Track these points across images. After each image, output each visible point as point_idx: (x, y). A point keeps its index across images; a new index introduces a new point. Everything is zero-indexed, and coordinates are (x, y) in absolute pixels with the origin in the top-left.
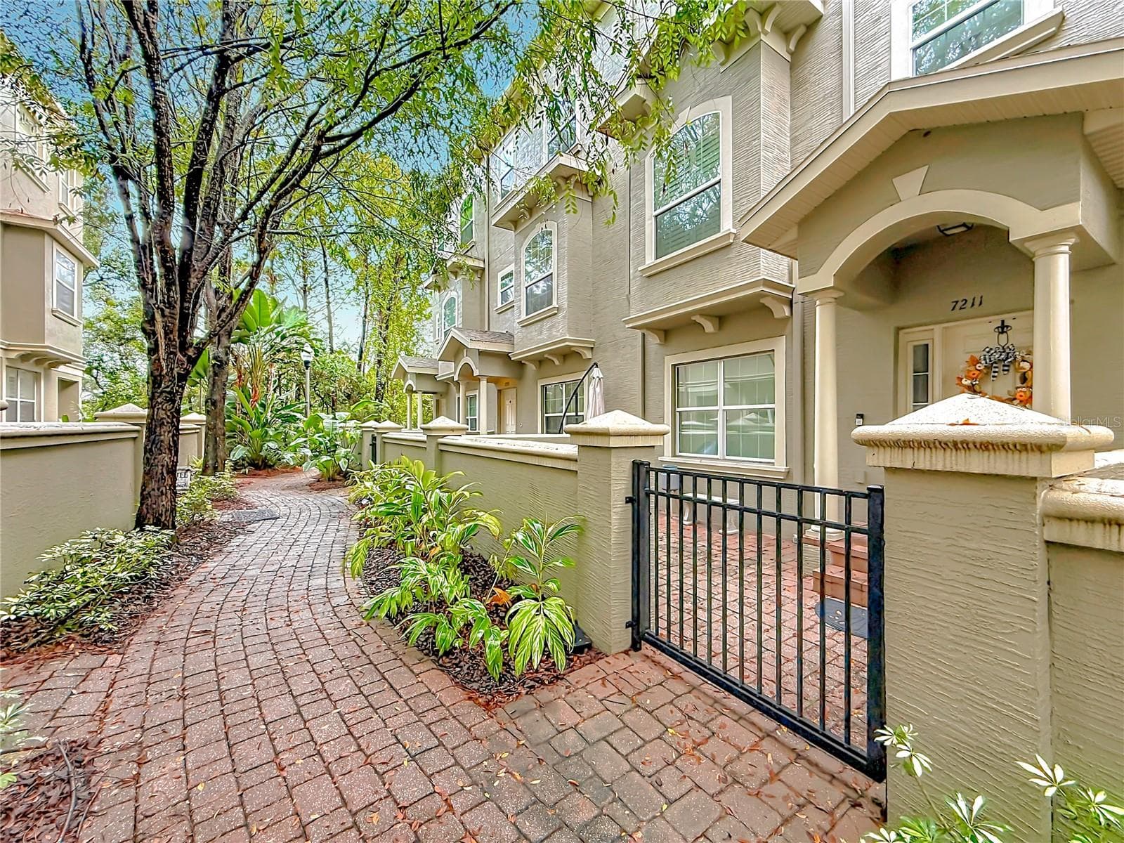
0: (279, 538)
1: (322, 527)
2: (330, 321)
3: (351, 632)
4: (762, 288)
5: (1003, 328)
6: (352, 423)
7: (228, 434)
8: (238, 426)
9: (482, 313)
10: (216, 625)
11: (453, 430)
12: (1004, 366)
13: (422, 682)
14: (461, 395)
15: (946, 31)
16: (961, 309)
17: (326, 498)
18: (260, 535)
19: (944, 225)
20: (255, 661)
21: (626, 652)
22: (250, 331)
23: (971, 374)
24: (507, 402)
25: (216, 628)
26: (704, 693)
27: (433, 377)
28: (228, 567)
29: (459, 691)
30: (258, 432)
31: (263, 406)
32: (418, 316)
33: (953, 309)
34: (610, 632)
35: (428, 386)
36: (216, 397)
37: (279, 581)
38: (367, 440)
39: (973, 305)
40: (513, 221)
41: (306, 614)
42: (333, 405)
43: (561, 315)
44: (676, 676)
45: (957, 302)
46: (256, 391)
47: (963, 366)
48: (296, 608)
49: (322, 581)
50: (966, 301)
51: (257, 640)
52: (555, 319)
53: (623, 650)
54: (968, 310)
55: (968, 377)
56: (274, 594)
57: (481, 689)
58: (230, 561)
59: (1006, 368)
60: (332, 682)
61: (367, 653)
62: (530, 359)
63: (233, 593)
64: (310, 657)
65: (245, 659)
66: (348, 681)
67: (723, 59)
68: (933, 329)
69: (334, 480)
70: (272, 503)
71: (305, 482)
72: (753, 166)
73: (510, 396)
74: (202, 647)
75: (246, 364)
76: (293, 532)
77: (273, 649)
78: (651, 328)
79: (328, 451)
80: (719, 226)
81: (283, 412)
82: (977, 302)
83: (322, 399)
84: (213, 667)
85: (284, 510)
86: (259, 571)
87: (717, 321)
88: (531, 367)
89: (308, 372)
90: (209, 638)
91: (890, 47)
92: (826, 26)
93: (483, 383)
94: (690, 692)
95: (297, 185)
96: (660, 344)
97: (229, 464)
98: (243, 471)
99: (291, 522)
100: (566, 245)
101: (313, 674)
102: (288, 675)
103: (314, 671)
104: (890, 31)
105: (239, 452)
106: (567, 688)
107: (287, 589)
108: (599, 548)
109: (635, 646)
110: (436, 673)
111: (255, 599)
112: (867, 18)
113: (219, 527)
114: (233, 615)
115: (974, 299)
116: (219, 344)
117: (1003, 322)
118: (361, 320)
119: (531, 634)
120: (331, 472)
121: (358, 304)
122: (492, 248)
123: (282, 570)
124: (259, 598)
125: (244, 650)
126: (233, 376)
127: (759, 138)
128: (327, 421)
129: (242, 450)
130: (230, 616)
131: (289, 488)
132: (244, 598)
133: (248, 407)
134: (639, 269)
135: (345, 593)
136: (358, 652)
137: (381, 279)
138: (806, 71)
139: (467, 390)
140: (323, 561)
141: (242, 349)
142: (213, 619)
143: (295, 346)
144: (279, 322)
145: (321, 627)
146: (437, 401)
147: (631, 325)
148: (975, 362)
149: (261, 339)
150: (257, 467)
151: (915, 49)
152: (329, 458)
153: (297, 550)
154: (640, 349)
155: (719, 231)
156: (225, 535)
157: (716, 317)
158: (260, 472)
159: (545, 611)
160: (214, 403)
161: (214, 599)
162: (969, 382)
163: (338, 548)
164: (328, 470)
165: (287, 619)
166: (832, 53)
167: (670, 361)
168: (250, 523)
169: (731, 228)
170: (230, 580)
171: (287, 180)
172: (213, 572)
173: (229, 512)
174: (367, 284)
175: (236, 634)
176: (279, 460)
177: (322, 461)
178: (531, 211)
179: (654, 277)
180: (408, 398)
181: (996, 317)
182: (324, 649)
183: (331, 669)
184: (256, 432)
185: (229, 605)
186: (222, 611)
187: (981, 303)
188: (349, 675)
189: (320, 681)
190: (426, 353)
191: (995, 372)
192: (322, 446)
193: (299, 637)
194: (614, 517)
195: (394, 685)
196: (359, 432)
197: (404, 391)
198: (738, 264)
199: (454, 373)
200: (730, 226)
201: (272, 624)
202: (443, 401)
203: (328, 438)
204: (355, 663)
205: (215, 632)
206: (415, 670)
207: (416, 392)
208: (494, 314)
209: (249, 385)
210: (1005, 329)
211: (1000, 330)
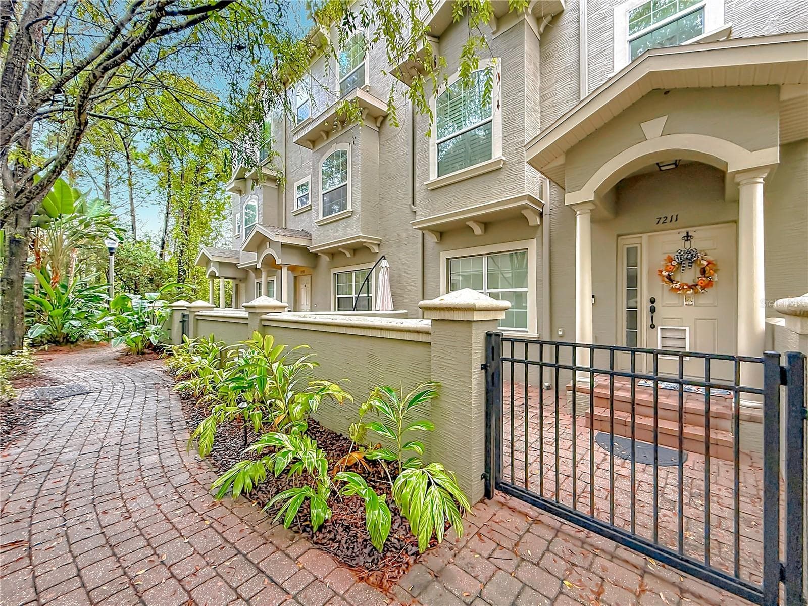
0: (94, 413)
1: (140, 400)
2: (133, 216)
3: (204, 516)
4: (527, 202)
5: (688, 237)
6: (160, 303)
7: (26, 313)
8: (36, 305)
9: (279, 214)
10: (30, 531)
11: (274, 308)
12: (689, 263)
13: (304, 568)
14: (263, 280)
15: (651, 32)
16: (663, 223)
17: (137, 370)
18: (71, 412)
19: (662, 162)
20: (93, 576)
21: (482, 501)
22: (51, 217)
23: (668, 268)
24: (302, 286)
25: (31, 535)
26: (569, 535)
27: (234, 265)
28: (37, 452)
29: (346, 571)
30: (60, 311)
31: (65, 287)
32: (216, 216)
33: (658, 223)
34: (471, 485)
35: (230, 273)
36: (13, 277)
37: (104, 463)
38: (178, 317)
39: (671, 221)
40: (312, 141)
41: (146, 501)
42: (136, 287)
43: (355, 217)
44: (536, 521)
45: (660, 218)
46: (57, 274)
47: (663, 263)
48: (133, 494)
49: (154, 458)
50: (667, 218)
51: (90, 544)
52: (349, 220)
53: (479, 499)
54: (668, 225)
55: (666, 271)
56: (101, 480)
57: (367, 565)
58: (39, 443)
59: (690, 264)
60: (199, 588)
61: (232, 541)
62: (323, 252)
63: (48, 485)
64: (164, 557)
65: (78, 575)
66: (219, 584)
67: (495, 29)
68: (641, 237)
69: (143, 353)
70: (80, 378)
71: (112, 356)
72: (518, 111)
73: (305, 282)
74: (12, 567)
75: (45, 248)
76: (109, 406)
77: (114, 554)
78: (432, 229)
79: (137, 327)
80: (491, 154)
81: (86, 293)
82: (674, 218)
83: (124, 282)
84: (32, 596)
85: (94, 385)
86: (77, 453)
87: (483, 226)
88: (325, 259)
89: (112, 258)
90: (22, 551)
91: (613, 38)
92: (567, 17)
93: (285, 270)
94: (556, 536)
95: (127, 57)
96: (437, 243)
97: (27, 342)
98: (42, 347)
99: (104, 396)
100: (360, 163)
101: (173, 581)
102: (141, 589)
103: (173, 576)
104: (613, 27)
105: (37, 331)
106: (451, 549)
107: (115, 472)
108: (457, 410)
109: (488, 494)
110: (314, 553)
111: (77, 489)
112: (596, 16)
113: (21, 407)
114: (51, 514)
115: (672, 217)
116: (16, 224)
117: (688, 233)
118: (163, 216)
119: (429, 508)
120: (140, 347)
121: (159, 203)
122: (289, 163)
123: (106, 449)
124: (82, 487)
125: (74, 561)
126: (31, 259)
127: (523, 91)
128: (135, 301)
129: (41, 328)
130: (47, 515)
131: (96, 362)
132: (64, 489)
133: (48, 288)
134: (425, 183)
135: (185, 470)
136: (220, 541)
137: (183, 182)
138: (552, 48)
139: (268, 276)
140: (151, 435)
141: (41, 233)
142: (25, 524)
143: (98, 233)
144: (82, 211)
145: (168, 515)
146: (237, 285)
147: (417, 227)
148: (670, 260)
149: (62, 226)
150: (57, 343)
151: (630, 42)
152: (139, 334)
153: (117, 426)
154: (420, 246)
155: (491, 158)
156: (28, 416)
157: (482, 223)
158: (61, 348)
159: (435, 480)
160: (11, 283)
161: (24, 495)
162: (667, 273)
163: (162, 422)
164: (137, 345)
165: (124, 510)
166: (571, 38)
167: (444, 256)
168: (58, 399)
169: (501, 155)
170: (41, 468)
171: (116, 53)
172: (19, 460)
173: (30, 389)
174: (169, 186)
175: (60, 540)
176: (83, 337)
177: (132, 337)
178: (328, 134)
179: (436, 191)
180: (211, 283)
181: (683, 230)
182: (179, 543)
183: (194, 570)
184: (57, 311)
185: (45, 500)
186: (37, 511)
187: (676, 220)
188: (218, 575)
189: (184, 589)
190: (225, 246)
191: (683, 267)
192: (131, 323)
193: (143, 531)
194: (474, 383)
195: (275, 579)
196: (168, 310)
197: (207, 276)
198: (506, 183)
199: (257, 262)
200: (501, 154)
201: (106, 519)
202: (242, 286)
203: (136, 316)
204: (221, 556)
205: (29, 541)
206: (291, 555)
207: (218, 277)
208: (291, 216)
209: (49, 267)
210: (689, 238)
211: (686, 238)
